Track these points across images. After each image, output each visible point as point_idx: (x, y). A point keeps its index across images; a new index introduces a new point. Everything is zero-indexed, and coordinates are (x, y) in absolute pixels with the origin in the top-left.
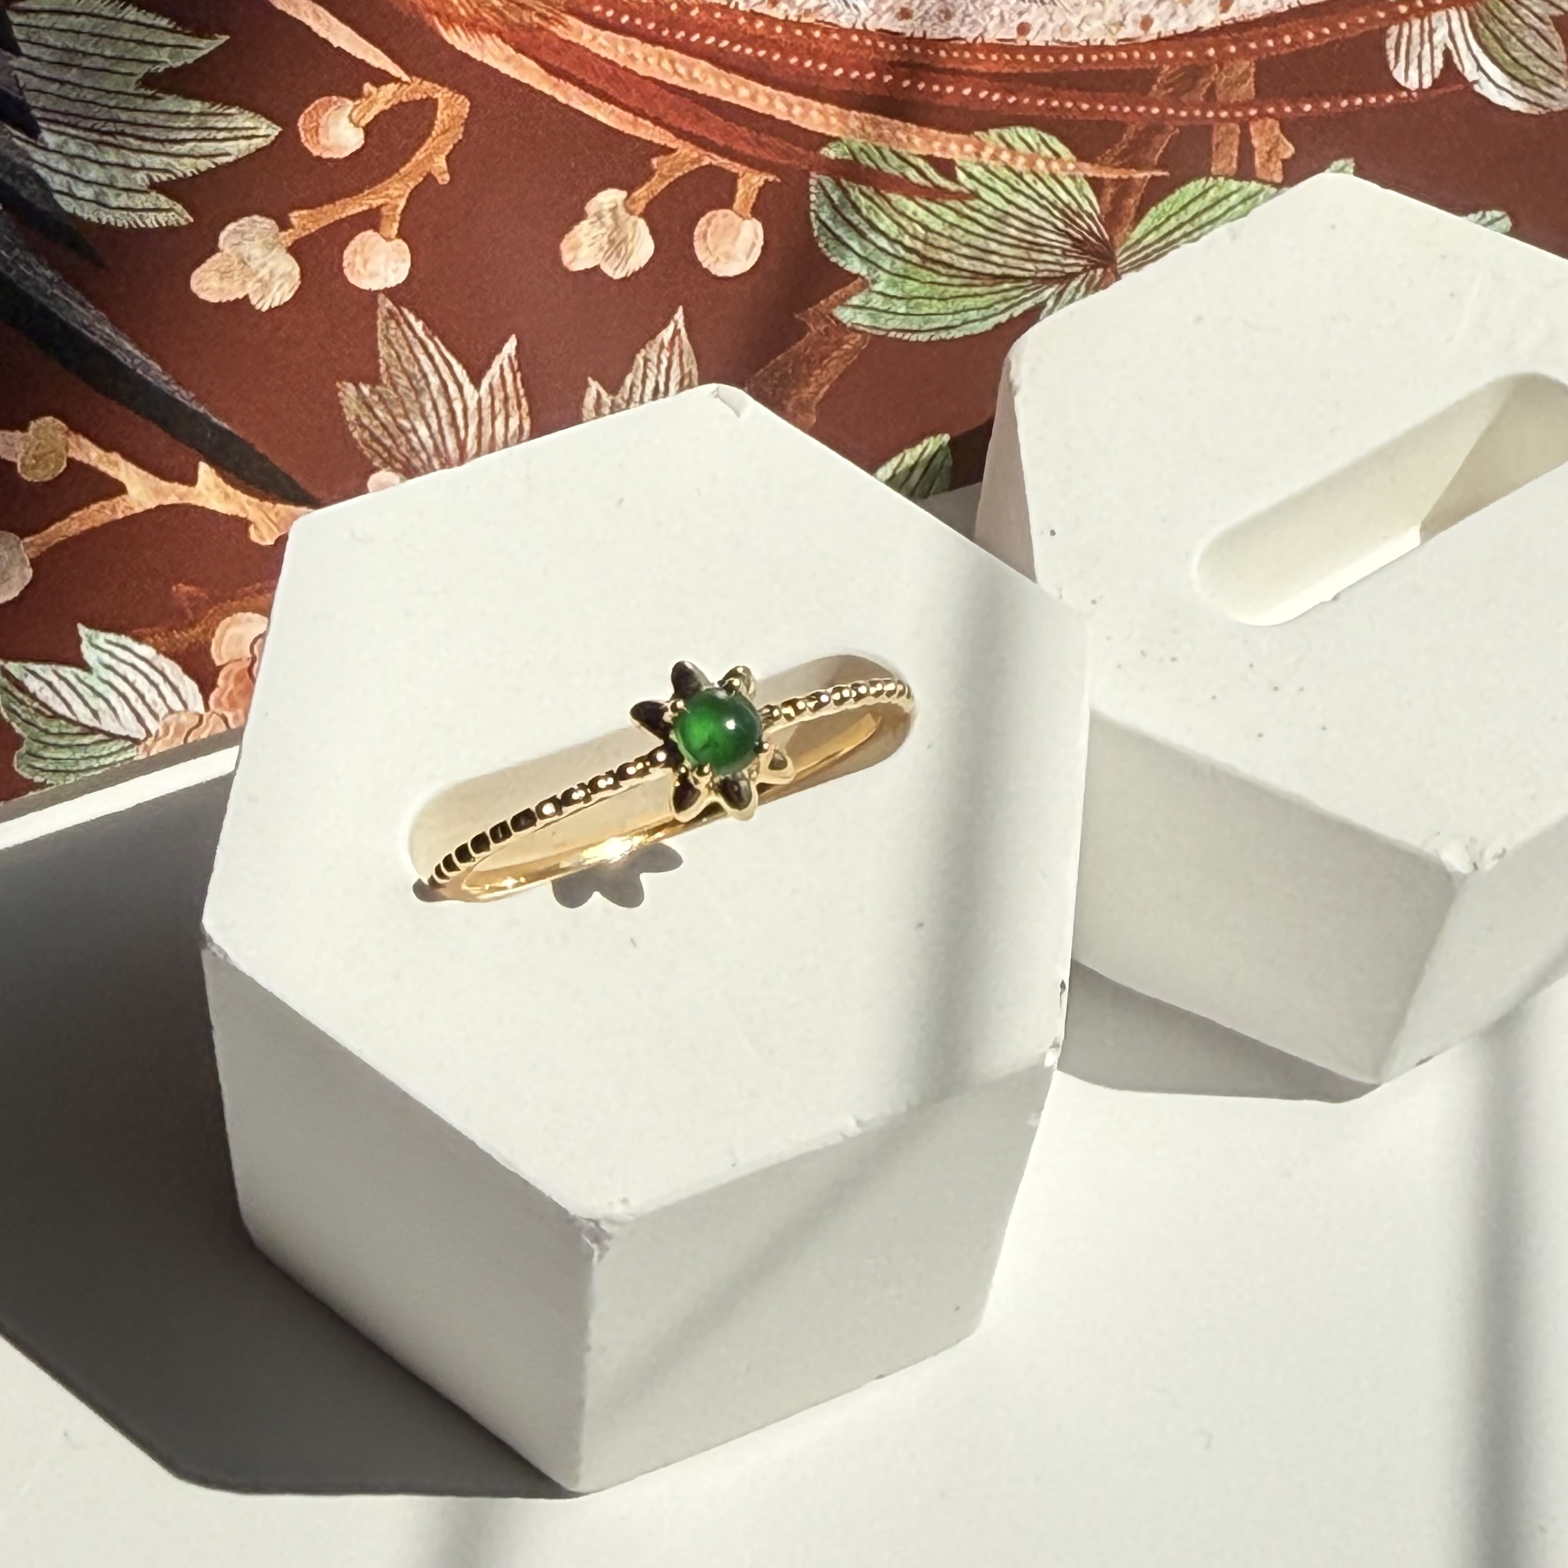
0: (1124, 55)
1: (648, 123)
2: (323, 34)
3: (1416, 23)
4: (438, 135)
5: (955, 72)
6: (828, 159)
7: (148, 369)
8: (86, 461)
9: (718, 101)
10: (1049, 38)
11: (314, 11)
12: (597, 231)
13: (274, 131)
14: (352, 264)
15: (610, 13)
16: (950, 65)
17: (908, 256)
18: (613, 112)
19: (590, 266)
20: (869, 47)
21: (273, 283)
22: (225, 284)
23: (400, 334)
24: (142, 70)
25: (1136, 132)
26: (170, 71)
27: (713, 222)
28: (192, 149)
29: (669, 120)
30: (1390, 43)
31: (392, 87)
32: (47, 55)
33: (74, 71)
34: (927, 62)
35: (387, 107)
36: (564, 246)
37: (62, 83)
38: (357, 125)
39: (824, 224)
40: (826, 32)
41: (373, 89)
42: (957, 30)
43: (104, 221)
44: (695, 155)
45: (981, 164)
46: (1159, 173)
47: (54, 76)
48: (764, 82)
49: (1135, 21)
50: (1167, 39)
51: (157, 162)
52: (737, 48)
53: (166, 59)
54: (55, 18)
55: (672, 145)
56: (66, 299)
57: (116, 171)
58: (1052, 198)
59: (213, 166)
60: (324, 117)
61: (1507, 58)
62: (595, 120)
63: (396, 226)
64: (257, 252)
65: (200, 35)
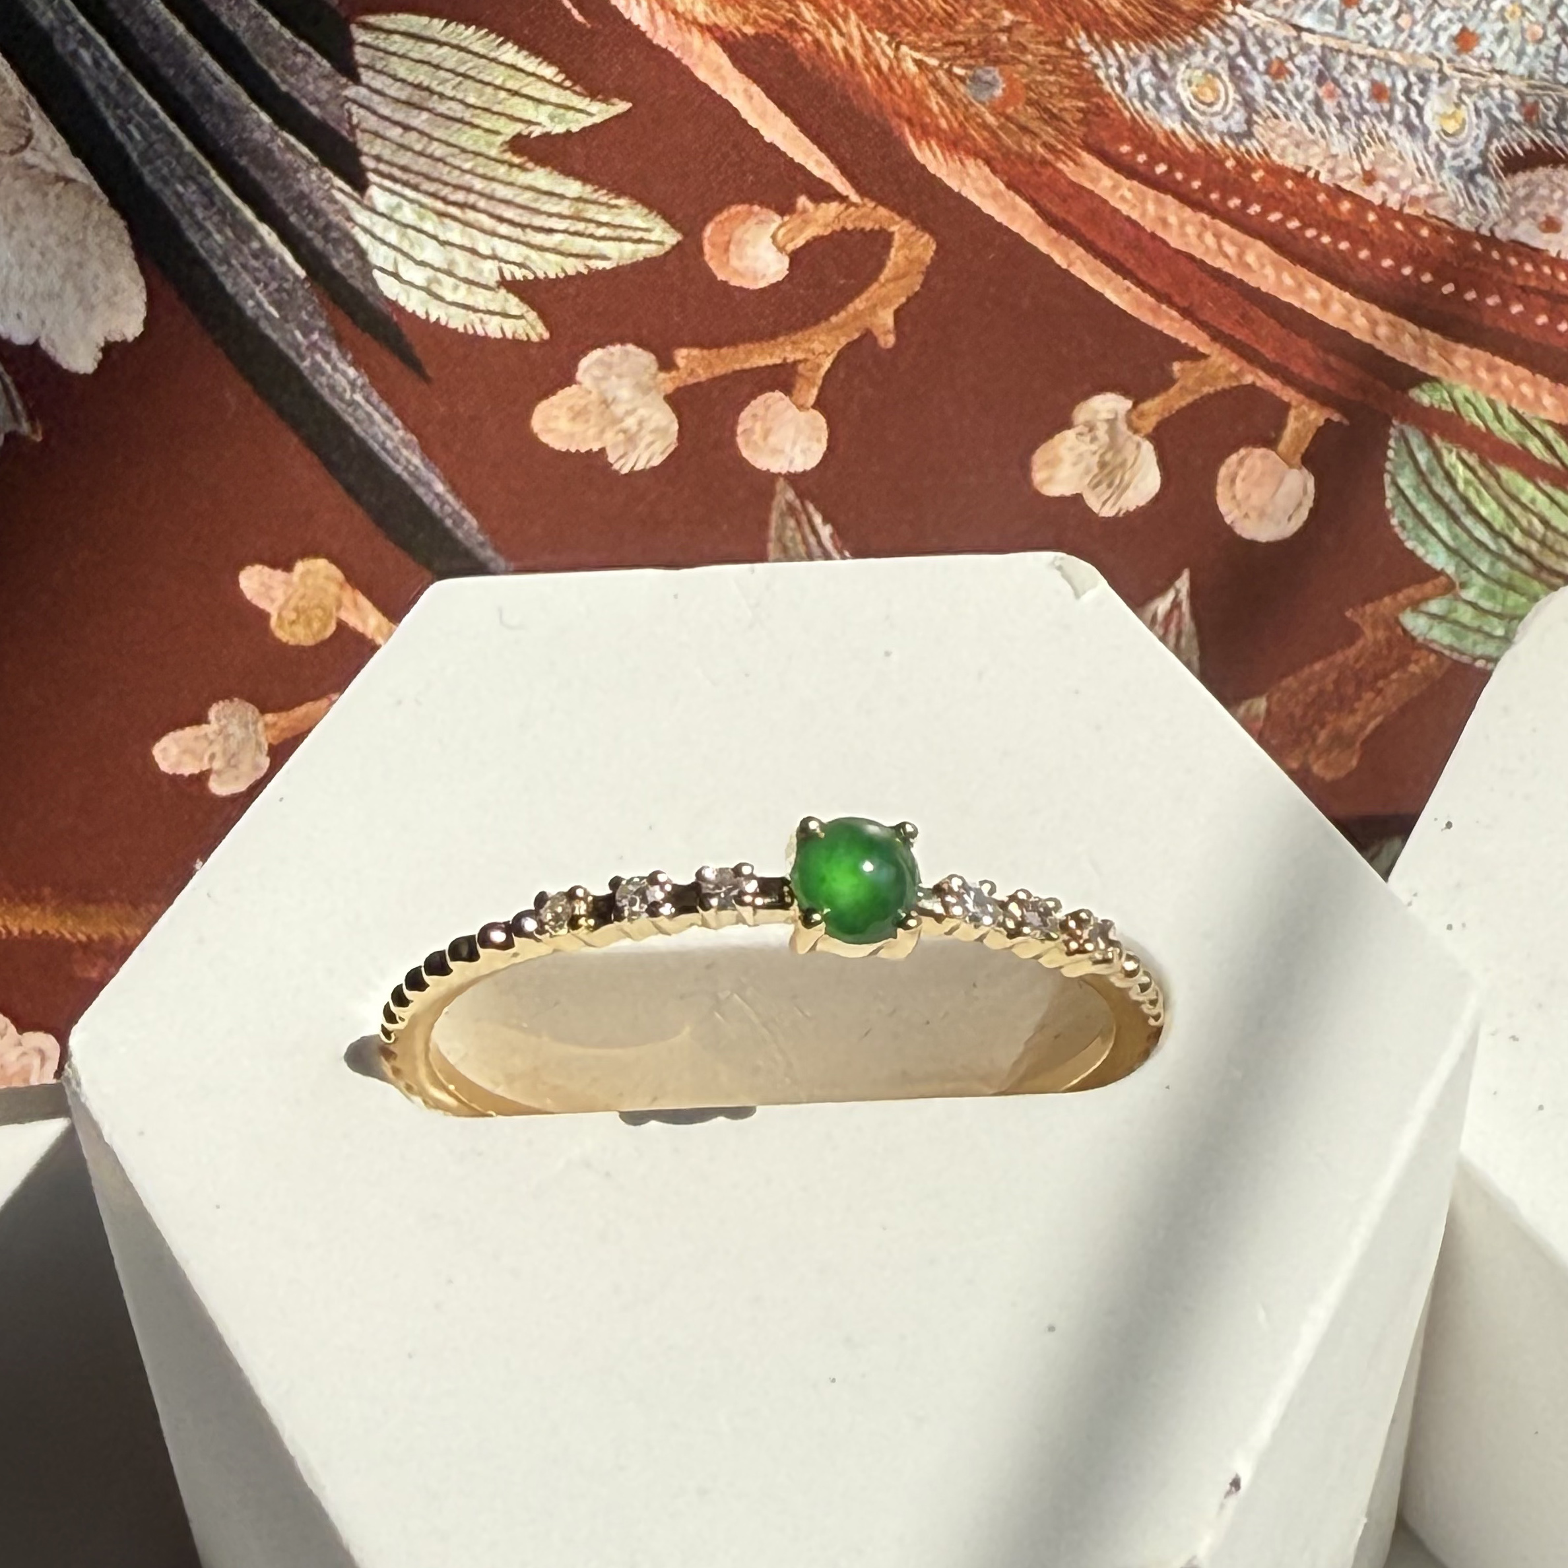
1: (1174, 313)
2: (753, 122)
4: (888, 281)
7: (459, 521)
8: (360, 629)
12: (1085, 447)
13: (671, 238)
14: (748, 432)
15: (1142, 158)
17: (1515, 558)
18: (1128, 289)
19: (1068, 490)
20: (1496, 262)
21: (641, 439)
22: (578, 427)
23: (799, 537)
24: (510, 130)
26: (547, 135)
27: (1248, 462)
28: (561, 243)
29: (1206, 316)
31: (834, 207)
32: (394, 90)
33: (425, 115)
35: (826, 232)
36: (1040, 457)
37: (407, 128)
38: (781, 249)
39: (1401, 492)
40: (1436, 230)
41: (810, 205)
43: (433, 319)
44: (1234, 368)
47: (399, 116)
48: (1343, 284)
51: (514, 252)
52: (1310, 233)
53: (547, 122)
54: (410, 43)
56: (369, 408)
59: (585, 271)
60: (740, 231)
62: (1100, 296)
63: (815, 392)
64: (625, 393)
65: (593, 95)
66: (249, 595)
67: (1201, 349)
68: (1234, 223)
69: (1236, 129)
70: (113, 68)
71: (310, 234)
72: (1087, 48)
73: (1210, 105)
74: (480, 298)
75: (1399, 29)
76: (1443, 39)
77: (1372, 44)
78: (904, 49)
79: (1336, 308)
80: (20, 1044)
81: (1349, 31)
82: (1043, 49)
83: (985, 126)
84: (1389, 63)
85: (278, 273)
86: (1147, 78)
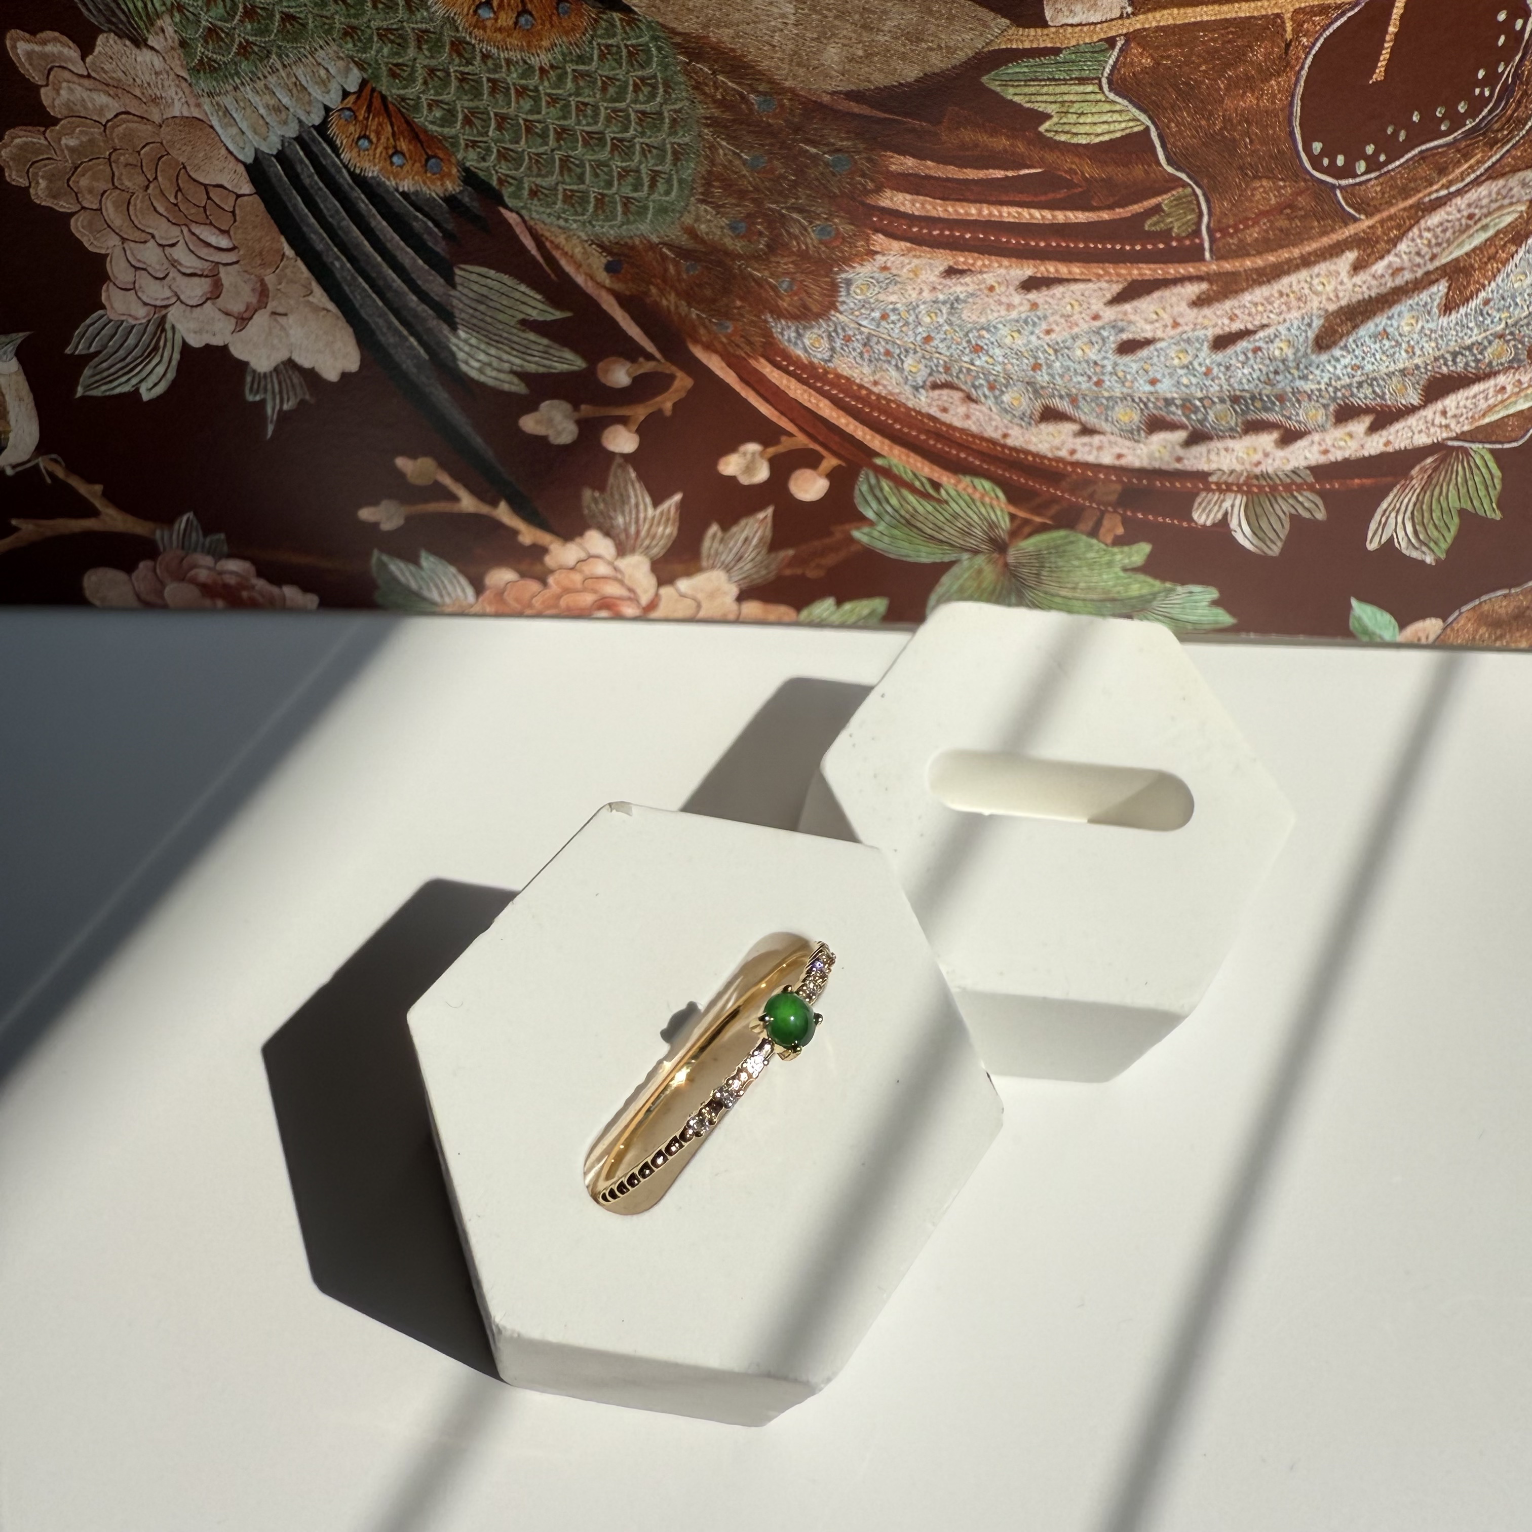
4: (671, 393)
8: (444, 483)
12: (742, 460)
13: (584, 365)
14: (607, 438)
17: (900, 520)
19: (731, 474)
21: (563, 433)
22: (538, 426)
23: (622, 473)
24: (521, 316)
26: (535, 321)
27: (804, 474)
28: (538, 361)
31: (654, 363)
35: (649, 371)
36: (721, 461)
38: (629, 375)
39: (861, 491)
41: (644, 361)
43: (482, 380)
45: (957, 490)
46: (1047, 521)
51: (517, 361)
53: (535, 315)
54: (479, 277)
58: (986, 515)
59: (547, 372)
60: (613, 367)
63: (636, 427)
64: (558, 417)
65: (558, 309)
66: (399, 466)
74: (502, 376)
76: (919, 338)
80: (302, 596)
81: (881, 329)
83: (722, 343)
84: (894, 343)
85: (417, 357)
86: (793, 335)
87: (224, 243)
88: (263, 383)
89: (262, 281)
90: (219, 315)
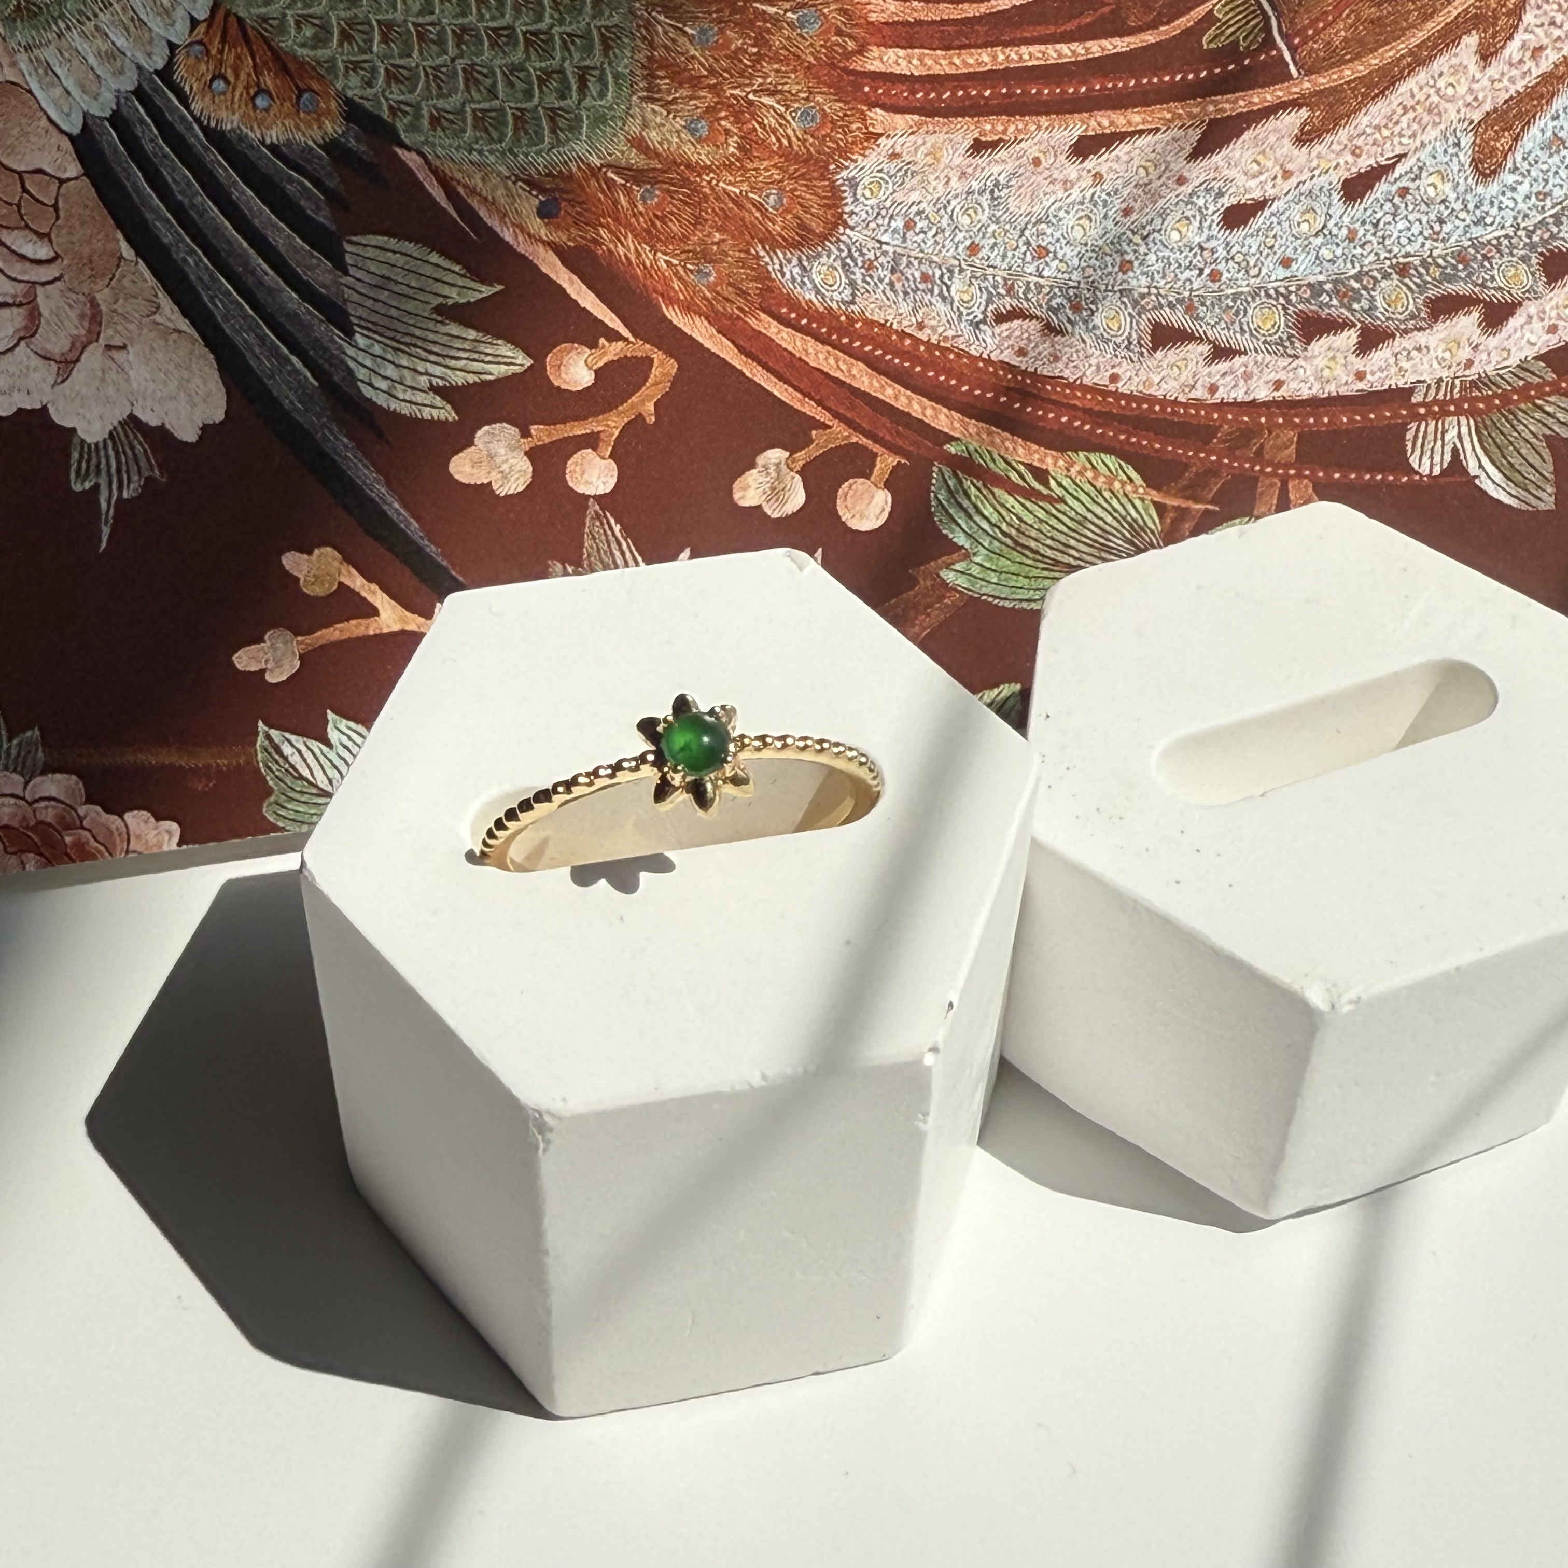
0: (1193, 412)
1: (812, 403)
2: (574, 296)
3: (1432, 424)
4: (653, 385)
5: (1055, 403)
6: (950, 453)
7: (408, 524)
8: (352, 586)
9: (869, 394)
10: (1133, 388)
11: (570, 279)
12: (763, 479)
13: (528, 362)
14: (572, 472)
15: (793, 315)
16: (1053, 397)
17: (1004, 539)
19: (753, 503)
21: (512, 477)
22: (475, 471)
23: (601, 531)
25: (1197, 474)
26: (456, 305)
27: (854, 487)
30: (1409, 436)
31: (621, 344)
32: (367, 278)
33: (386, 293)
34: (1035, 391)
35: (616, 358)
36: (737, 485)
37: (376, 300)
38: (590, 368)
39: (940, 503)
40: (958, 355)
41: (606, 343)
42: (1061, 371)
44: (846, 434)
45: (1070, 478)
46: (1210, 507)
47: (371, 295)
48: (907, 387)
49: (1203, 386)
50: (1228, 404)
51: (438, 370)
52: (888, 357)
53: (455, 296)
54: (378, 251)
55: (830, 424)
57: (405, 372)
58: (1124, 513)
60: (566, 358)
61: (1504, 462)
62: (771, 394)
63: (610, 449)
64: (502, 451)
65: (483, 282)
66: (288, 568)
67: (827, 422)
68: (845, 353)
69: (846, 299)
70: (207, 268)
71: (321, 361)
72: (762, 253)
73: (831, 286)
74: (420, 397)
75: (936, 242)
77: (922, 251)
78: (659, 254)
79: (903, 400)
80: (156, 828)
82: (737, 254)
83: (707, 299)
84: (931, 262)
85: (302, 384)
86: (796, 270)
87: (43, 251)
88: (94, 461)
89: (93, 303)
90: (36, 361)
